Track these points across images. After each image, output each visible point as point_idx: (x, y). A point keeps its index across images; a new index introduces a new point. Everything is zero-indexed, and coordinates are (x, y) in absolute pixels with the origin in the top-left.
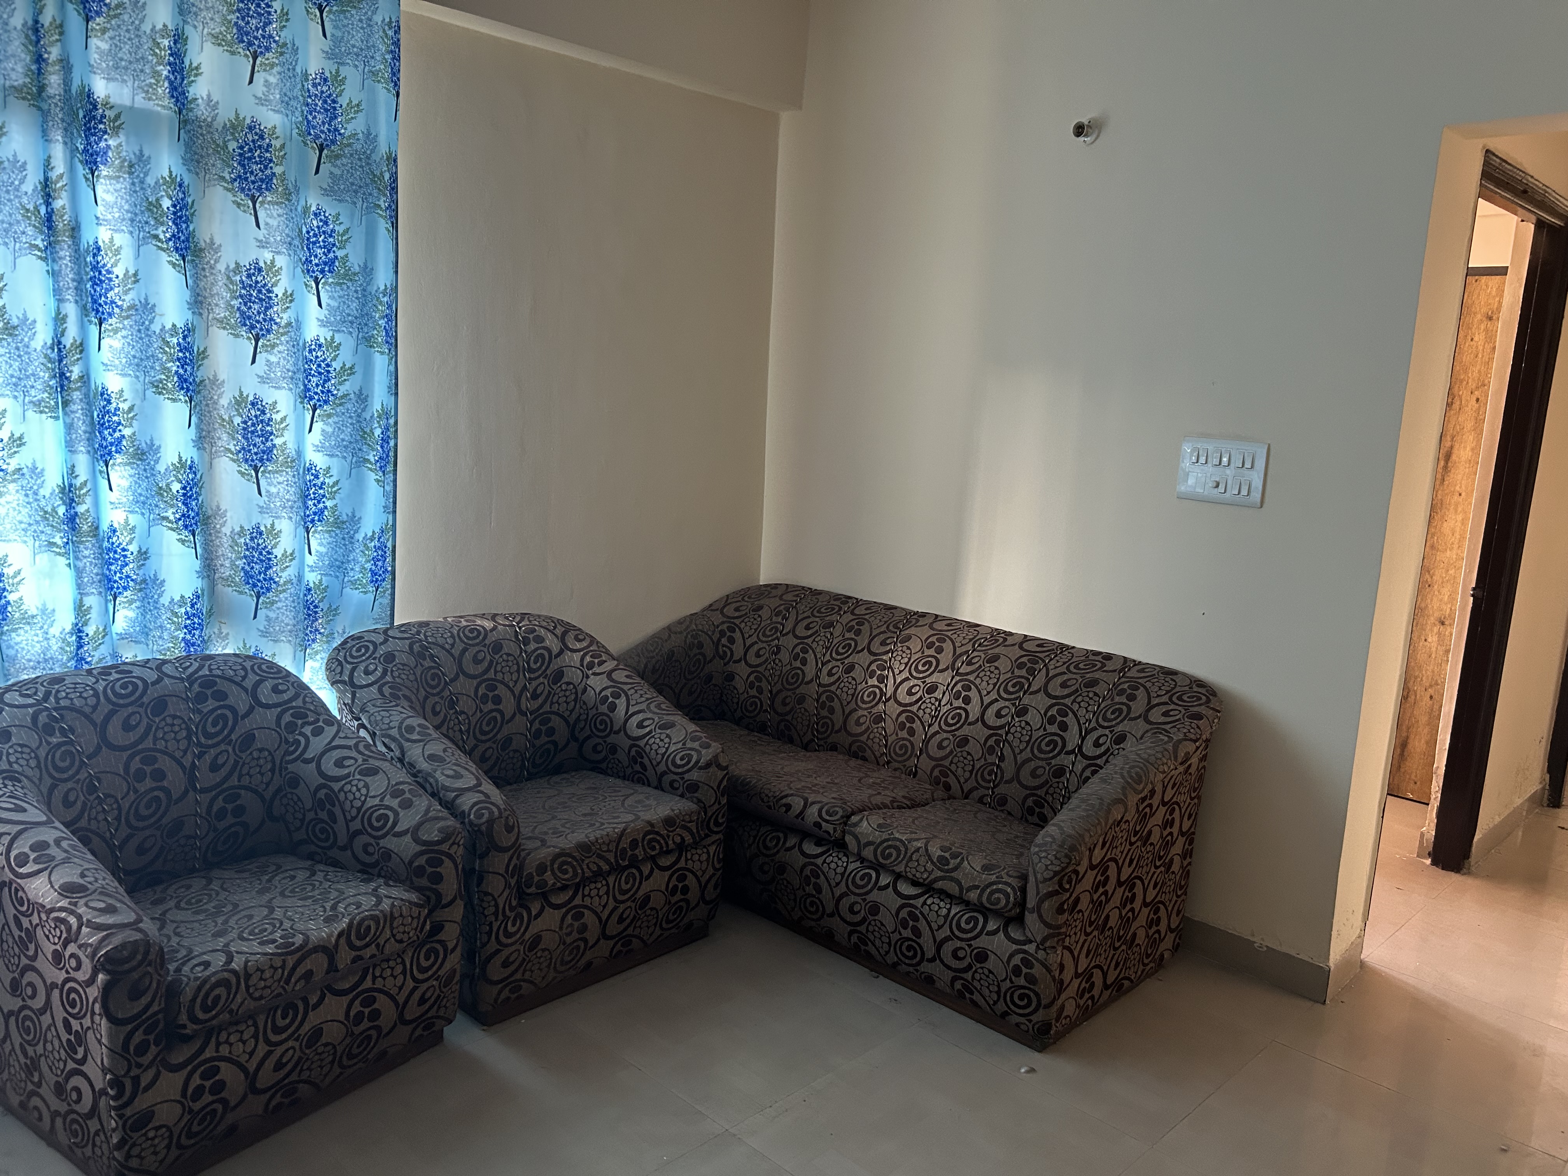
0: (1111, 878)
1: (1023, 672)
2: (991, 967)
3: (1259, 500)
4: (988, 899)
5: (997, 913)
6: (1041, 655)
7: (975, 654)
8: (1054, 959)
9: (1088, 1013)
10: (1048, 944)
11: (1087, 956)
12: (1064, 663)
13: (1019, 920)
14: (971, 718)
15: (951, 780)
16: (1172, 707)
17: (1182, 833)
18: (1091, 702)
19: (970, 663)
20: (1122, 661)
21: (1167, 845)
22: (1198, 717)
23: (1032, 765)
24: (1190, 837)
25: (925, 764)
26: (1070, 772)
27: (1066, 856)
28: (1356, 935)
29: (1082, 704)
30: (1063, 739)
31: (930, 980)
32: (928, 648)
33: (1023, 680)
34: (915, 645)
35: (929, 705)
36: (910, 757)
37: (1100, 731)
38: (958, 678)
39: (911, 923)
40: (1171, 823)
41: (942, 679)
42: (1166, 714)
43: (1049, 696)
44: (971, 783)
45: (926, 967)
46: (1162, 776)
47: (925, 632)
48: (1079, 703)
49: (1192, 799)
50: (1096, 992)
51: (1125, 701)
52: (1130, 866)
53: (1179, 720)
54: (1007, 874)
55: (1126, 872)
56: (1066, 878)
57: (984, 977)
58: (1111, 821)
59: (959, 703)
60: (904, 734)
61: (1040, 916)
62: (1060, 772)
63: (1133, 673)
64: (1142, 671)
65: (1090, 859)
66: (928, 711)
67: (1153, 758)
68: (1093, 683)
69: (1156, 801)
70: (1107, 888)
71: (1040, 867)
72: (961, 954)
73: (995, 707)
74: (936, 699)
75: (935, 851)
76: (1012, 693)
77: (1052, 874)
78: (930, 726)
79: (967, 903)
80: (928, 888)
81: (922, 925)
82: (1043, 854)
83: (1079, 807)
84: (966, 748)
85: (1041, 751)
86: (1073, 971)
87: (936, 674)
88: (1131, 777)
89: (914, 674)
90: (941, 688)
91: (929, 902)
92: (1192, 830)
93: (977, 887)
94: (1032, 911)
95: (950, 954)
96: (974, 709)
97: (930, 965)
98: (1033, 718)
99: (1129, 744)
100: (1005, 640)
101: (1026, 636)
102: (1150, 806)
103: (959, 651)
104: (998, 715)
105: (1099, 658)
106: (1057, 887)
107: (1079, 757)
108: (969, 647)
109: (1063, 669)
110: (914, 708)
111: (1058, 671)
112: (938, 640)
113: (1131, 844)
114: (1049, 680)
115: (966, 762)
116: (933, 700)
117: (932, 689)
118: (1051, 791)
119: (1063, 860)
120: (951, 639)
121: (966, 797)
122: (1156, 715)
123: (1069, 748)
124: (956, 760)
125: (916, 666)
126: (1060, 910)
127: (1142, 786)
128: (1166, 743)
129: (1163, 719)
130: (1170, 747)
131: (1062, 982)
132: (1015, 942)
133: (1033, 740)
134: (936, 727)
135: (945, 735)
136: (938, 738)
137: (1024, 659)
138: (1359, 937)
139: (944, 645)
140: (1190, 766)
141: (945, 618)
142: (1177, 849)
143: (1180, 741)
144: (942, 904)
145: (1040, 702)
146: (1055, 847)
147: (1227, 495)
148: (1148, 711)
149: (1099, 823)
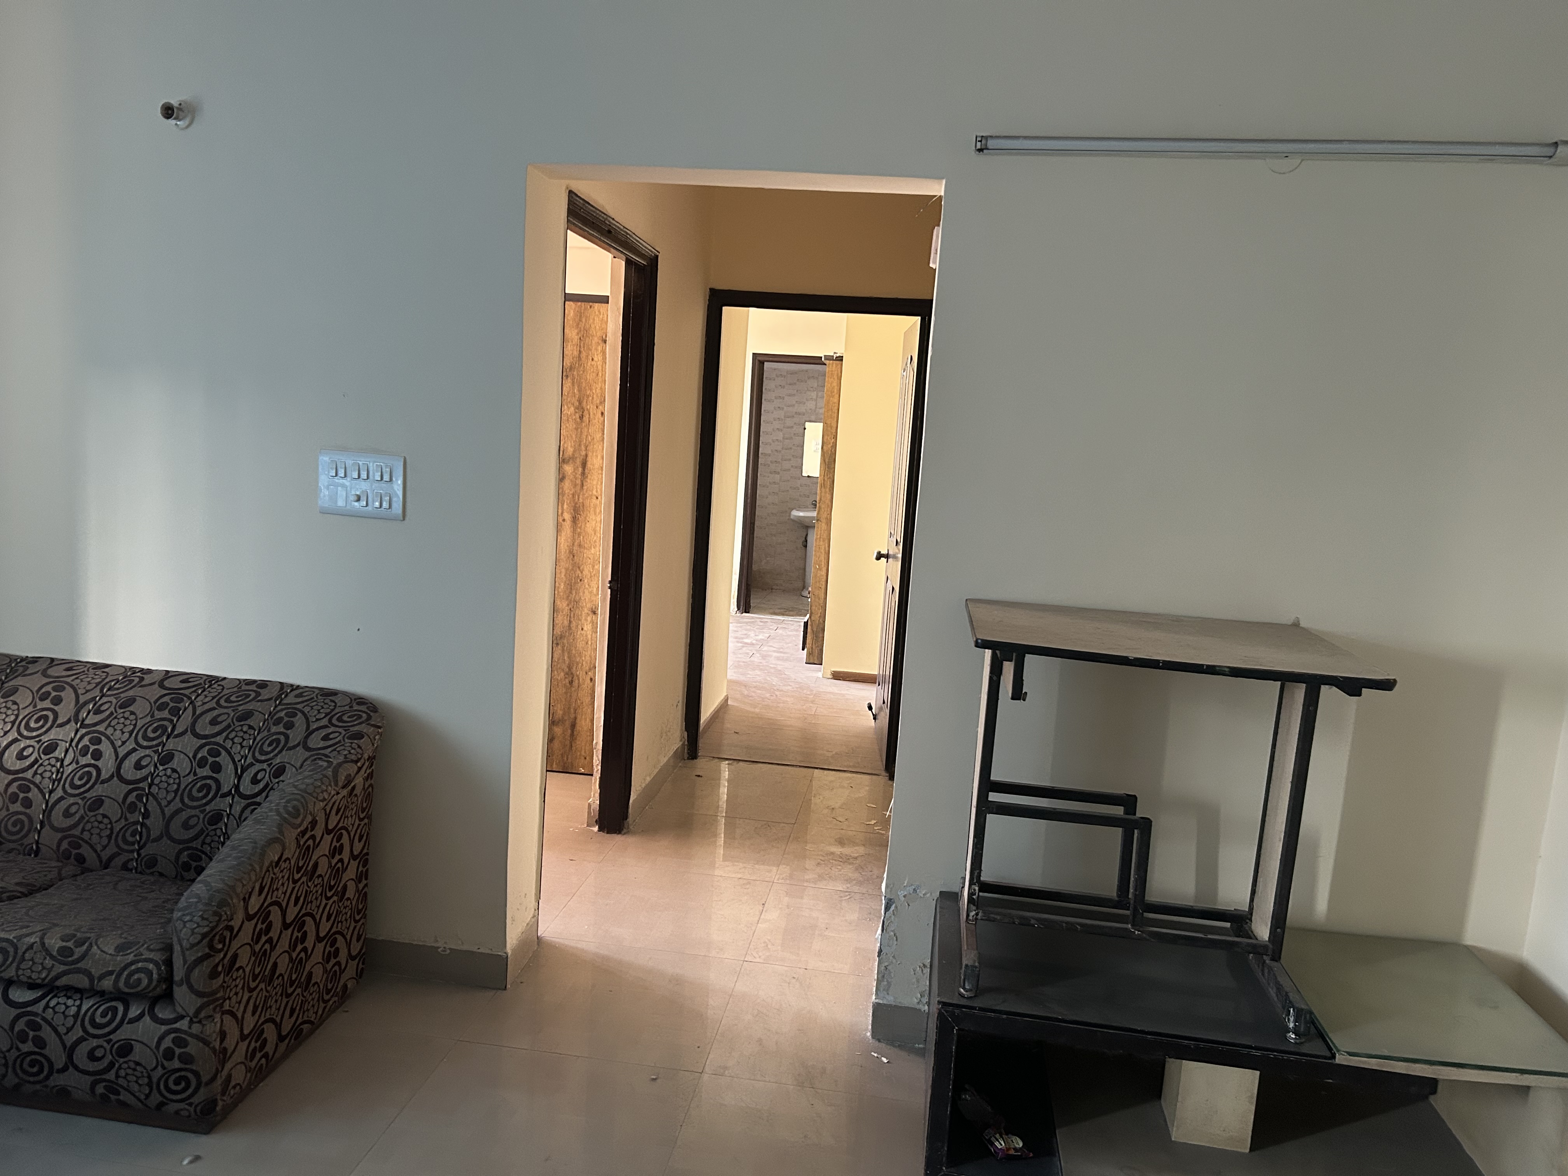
0: (274, 925)
1: (165, 714)
2: (137, 1059)
3: (400, 511)
4: (127, 983)
5: (139, 996)
6: (186, 692)
7: (105, 699)
8: (211, 1029)
9: (260, 1075)
10: (203, 1015)
11: (254, 1014)
12: (214, 698)
13: (168, 996)
14: (104, 775)
15: (85, 850)
16: (332, 729)
17: (354, 857)
18: (246, 736)
19: (98, 712)
20: (279, 686)
21: (337, 872)
22: (359, 736)
23: (184, 815)
24: (363, 859)
25: (49, 838)
26: (228, 816)
27: (215, 913)
28: (531, 915)
29: (236, 740)
30: (217, 781)
31: (64, 1092)
32: (42, 699)
33: (165, 723)
34: (24, 698)
35: (49, 768)
36: (29, 831)
37: (258, 767)
38: (84, 731)
39: (31, 1034)
40: (341, 849)
41: (63, 734)
42: (326, 738)
43: (197, 736)
44: (112, 849)
45: (58, 1080)
46: (322, 804)
47: (36, 682)
48: (232, 739)
49: (361, 820)
50: (269, 1048)
51: (282, 730)
52: (296, 904)
53: (339, 742)
54: (148, 949)
55: (292, 913)
56: (217, 937)
57: (130, 1071)
58: (266, 864)
59: (88, 759)
60: (17, 807)
61: (191, 987)
62: (216, 818)
63: (291, 699)
64: (300, 695)
65: (246, 909)
66: (48, 774)
67: (311, 787)
68: (248, 715)
69: (318, 831)
70: (271, 934)
71: (185, 933)
72: (99, 1053)
73: (134, 757)
74: (57, 760)
75: (54, 942)
76: (153, 739)
77: (199, 937)
78: (51, 792)
79: (102, 993)
80: (50, 988)
81: (46, 1032)
82: (188, 918)
83: (230, 856)
84: (101, 811)
85: (192, 798)
86: (237, 1033)
87: (53, 731)
88: (288, 813)
89: (25, 733)
90: (63, 746)
91: (52, 1003)
92: (365, 851)
93: (111, 973)
94: (180, 984)
95: (85, 1058)
96: (107, 764)
97: (61, 1076)
98: (181, 763)
99: (289, 776)
100: (142, 679)
101: (167, 672)
102: (313, 837)
103: (82, 699)
104: (138, 766)
105: (253, 687)
106: (207, 950)
107: (236, 798)
108: (97, 692)
109: (213, 704)
110: (29, 774)
111: (206, 707)
112: (54, 689)
113: (295, 882)
114: (196, 718)
115: (102, 826)
116: (53, 761)
117: (51, 748)
118: (208, 840)
119: (211, 919)
120: (72, 686)
121: (106, 868)
122: (315, 741)
123: (225, 789)
124: (89, 826)
125: (27, 724)
126: (214, 974)
127: (300, 820)
128: (325, 769)
129: (322, 744)
130: (329, 772)
131: (225, 1050)
132: (163, 1022)
133: (182, 787)
134: (59, 793)
135: (72, 800)
136: (63, 805)
137: (166, 699)
138: (534, 916)
139: (62, 694)
140: (354, 788)
141: (63, 662)
142: (351, 873)
143: (340, 765)
144: (70, 1002)
145: (189, 744)
146: (200, 906)
147: (370, 508)
148: (307, 737)
149: (254, 869)
